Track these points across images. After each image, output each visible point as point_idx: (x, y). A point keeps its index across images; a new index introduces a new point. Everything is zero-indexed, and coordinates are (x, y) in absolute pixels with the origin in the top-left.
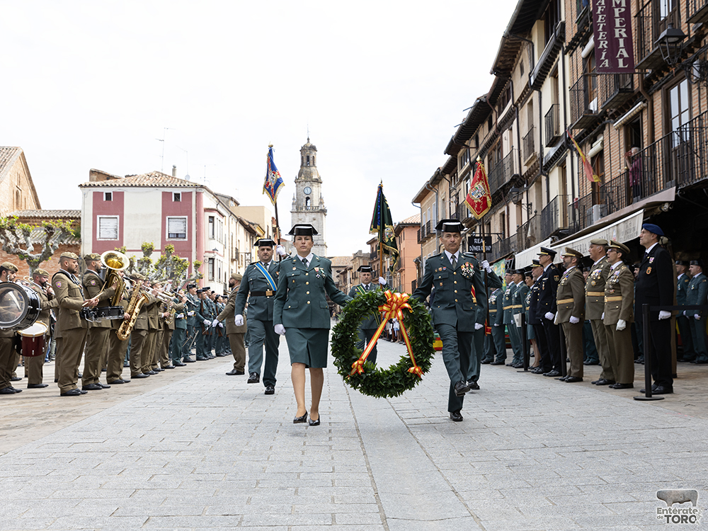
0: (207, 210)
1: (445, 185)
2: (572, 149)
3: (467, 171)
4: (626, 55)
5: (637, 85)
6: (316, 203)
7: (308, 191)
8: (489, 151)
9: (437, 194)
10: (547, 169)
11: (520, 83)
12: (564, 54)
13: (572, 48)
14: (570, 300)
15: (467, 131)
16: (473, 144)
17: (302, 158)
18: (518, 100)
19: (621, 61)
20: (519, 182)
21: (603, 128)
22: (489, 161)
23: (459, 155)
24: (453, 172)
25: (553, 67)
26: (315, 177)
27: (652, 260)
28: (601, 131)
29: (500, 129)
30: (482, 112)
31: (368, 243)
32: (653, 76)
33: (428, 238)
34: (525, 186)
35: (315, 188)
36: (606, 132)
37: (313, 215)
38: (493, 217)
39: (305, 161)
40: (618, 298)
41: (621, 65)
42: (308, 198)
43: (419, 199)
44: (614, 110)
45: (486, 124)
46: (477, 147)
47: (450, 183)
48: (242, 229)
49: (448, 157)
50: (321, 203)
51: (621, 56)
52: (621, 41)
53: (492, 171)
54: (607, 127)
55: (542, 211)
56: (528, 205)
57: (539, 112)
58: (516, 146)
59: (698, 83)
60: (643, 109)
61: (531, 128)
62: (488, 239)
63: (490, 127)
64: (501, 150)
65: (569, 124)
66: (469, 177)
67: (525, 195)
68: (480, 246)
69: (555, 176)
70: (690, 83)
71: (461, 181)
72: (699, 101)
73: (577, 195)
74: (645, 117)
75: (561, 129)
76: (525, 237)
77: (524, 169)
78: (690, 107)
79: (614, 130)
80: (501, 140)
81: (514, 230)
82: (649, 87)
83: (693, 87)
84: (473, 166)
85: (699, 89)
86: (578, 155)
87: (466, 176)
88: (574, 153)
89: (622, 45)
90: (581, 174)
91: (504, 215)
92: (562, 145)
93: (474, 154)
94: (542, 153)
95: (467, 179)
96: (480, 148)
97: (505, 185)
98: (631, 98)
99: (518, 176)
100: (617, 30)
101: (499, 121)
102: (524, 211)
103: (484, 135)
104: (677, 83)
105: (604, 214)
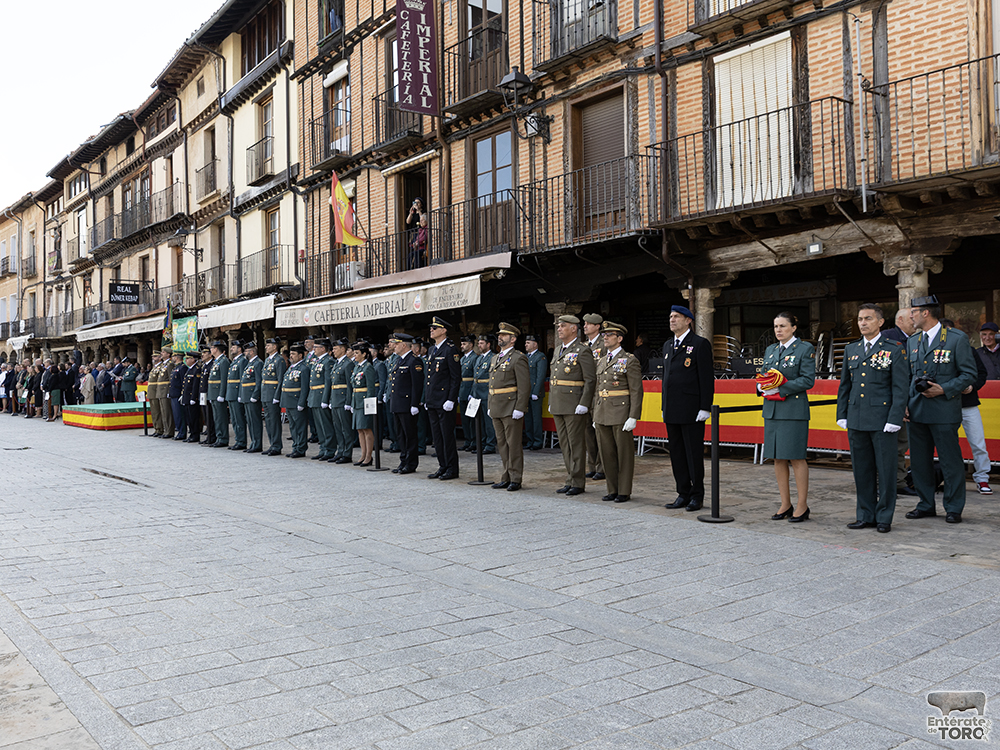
1: (36, 213)
2: (296, 192)
3: (84, 200)
4: (429, 94)
5: (427, 130)
8: (125, 181)
9: (21, 224)
10: (239, 211)
11: (191, 104)
12: (289, 79)
13: (304, 73)
14: (512, 389)
15: (92, 152)
16: (96, 168)
18: (190, 124)
19: (424, 99)
20: (179, 224)
21: (358, 172)
22: (124, 193)
23: (67, 179)
24: (51, 200)
25: (264, 88)
27: (690, 350)
28: (354, 175)
29: (149, 155)
30: (122, 132)
32: (456, 123)
33: (3, 278)
34: (192, 227)
36: (362, 177)
38: (125, 260)
40: (624, 393)
41: (424, 105)
44: (384, 154)
45: (123, 148)
46: (103, 172)
47: (46, 212)
49: (50, 180)
51: (425, 94)
52: (425, 75)
53: (129, 206)
54: (364, 173)
55: (239, 261)
56: (196, 250)
57: (226, 143)
58: (182, 179)
59: (530, 138)
60: (434, 158)
61: (210, 160)
62: (134, 288)
63: (130, 150)
64: (147, 182)
65: (294, 162)
66: (83, 208)
67: (191, 238)
68: (126, 295)
69: (254, 221)
70: (516, 135)
71: (68, 211)
72: (532, 158)
73: (302, 246)
74: (435, 167)
75: (279, 166)
76: (200, 290)
77: (195, 208)
78: (515, 164)
79: (377, 177)
80: (149, 169)
81: (165, 279)
82: (447, 135)
83: (521, 141)
84: (93, 195)
85: (532, 146)
86: (306, 200)
87: (79, 206)
88: (300, 198)
89: (425, 81)
90: (310, 222)
91: (145, 259)
92: (278, 186)
93: (96, 181)
94: (233, 192)
95: (79, 211)
96: (109, 175)
97: (160, 224)
98: (417, 142)
99: (183, 214)
100: (421, 63)
101: (149, 145)
102: (188, 259)
103: (117, 159)
104: (492, 134)
105: (362, 273)
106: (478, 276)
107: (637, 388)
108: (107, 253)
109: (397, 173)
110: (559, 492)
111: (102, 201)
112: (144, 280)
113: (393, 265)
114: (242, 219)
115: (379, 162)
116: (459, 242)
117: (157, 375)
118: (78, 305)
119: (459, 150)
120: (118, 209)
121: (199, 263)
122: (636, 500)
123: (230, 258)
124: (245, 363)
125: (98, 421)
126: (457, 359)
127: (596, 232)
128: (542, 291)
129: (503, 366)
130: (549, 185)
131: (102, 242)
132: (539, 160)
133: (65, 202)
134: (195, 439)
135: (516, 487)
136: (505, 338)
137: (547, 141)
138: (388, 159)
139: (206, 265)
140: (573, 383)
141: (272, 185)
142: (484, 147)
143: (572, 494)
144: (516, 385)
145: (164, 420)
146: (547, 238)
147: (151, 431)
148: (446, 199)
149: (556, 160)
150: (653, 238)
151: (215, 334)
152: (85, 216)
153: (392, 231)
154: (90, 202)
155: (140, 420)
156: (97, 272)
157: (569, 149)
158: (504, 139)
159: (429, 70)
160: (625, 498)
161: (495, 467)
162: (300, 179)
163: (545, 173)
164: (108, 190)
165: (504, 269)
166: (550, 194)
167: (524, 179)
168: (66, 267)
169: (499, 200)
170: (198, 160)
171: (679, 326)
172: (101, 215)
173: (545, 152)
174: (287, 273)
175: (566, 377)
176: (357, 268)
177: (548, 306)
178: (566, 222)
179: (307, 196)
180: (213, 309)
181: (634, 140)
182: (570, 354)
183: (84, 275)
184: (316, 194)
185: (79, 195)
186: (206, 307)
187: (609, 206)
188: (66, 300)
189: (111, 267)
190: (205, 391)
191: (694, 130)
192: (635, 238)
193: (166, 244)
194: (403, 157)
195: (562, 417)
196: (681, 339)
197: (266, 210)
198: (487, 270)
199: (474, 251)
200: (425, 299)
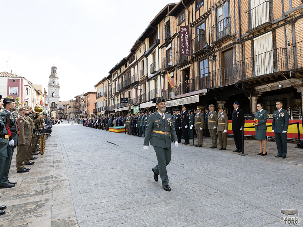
0: (25, 86)
1: (107, 82)
2: (161, 75)
3: (116, 78)
4: (188, 51)
5: (189, 59)
6: (56, 85)
7: (54, 81)
8: (125, 74)
9: (104, 84)
10: (149, 80)
11: (139, 55)
12: (159, 48)
13: (162, 47)
15: (118, 67)
16: (119, 71)
17: (52, 70)
18: (138, 60)
19: (187, 52)
20: (137, 84)
21: (174, 70)
22: (125, 76)
23: (113, 74)
24: (110, 79)
25: (154, 51)
26: (56, 76)
27: (238, 113)
28: (173, 71)
29: (130, 67)
30: (124, 62)
31: (75, 97)
32: (195, 57)
33: (100, 97)
34: (139, 84)
35: (56, 79)
36: (175, 71)
37: (56, 88)
38: (125, 92)
39: (53, 71)
40: (224, 123)
41: (187, 54)
42: (54, 83)
43: (97, 86)
44: (179, 66)
45: (124, 66)
46: (120, 72)
47: (109, 81)
48: (35, 92)
49: (109, 74)
50: (58, 84)
51: (187, 51)
52: (187, 47)
53: (126, 79)
54: (175, 70)
55: (149, 92)
56: (140, 90)
57: (146, 64)
58: (137, 73)
59: (212, 61)
60: (191, 66)
61: (143, 68)
62: (127, 99)
63: (126, 66)
64: (130, 74)
65: (160, 68)
66: (117, 80)
67: (139, 87)
68: (124, 101)
69: (152, 82)
70: (209, 60)
71: (113, 81)
72: (212, 66)
73: (162, 88)
74: (191, 68)
75: (157, 69)
76: (141, 99)
77: (140, 80)
78: (209, 67)
79: (178, 71)
80: (130, 71)
81: (134, 97)
82: (193, 60)
83: (210, 61)
84: (118, 77)
85: (212, 62)
86: (163, 77)
87: (115, 80)
88: (162, 77)
89: (187, 48)
90: (164, 82)
91: (130, 92)
92: (157, 74)
93: (119, 74)
94: (148, 76)
95: (116, 81)
96: (122, 72)
97: (132, 84)
98: (186, 63)
99: (137, 81)
100: (186, 44)
101: (130, 65)
102: (139, 92)
103: (123, 68)
104: (203, 60)
105: (175, 94)
106: (199, 95)
107: (227, 122)
108: (122, 91)
109: (182, 70)
110: (210, 148)
111: (120, 79)
112: (130, 97)
113: (182, 92)
114: (150, 82)
115: (178, 67)
116: (196, 86)
117: (128, 119)
118: (116, 103)
119: (196, 64)
120: (124, 80)
121: (141, 93)
122: (228, 150)
123: (147, 91)
124: (145, 117)
125: (116, 131)
126: (188, 115)
127: (228, 83)
128: (216, 98)
129: (198, 117)
130: (216, 72)
131: (120, 88)
132: (214, 66)
133: (113, 79)
134: (136, 135)
135: (201, 146)
136: (198, 110)
137: (216, 61)
138: (180, 67)
139: (142, 93)
140: (213, 121)
141: (156, 74)
142: (202, 63)
143: (213, 148)
144: (201, 122)
145: (129, 130)
146: (216, 85)
147: (127, 133)
148: (193, 76)
149: (217, 66)
150: (240, 84)
151: (145, 110)
152: (117, 82)
153: (182, 84)
154: (118, 79)
155: (124, 130)
156: (119, 95)
157: (221, 63)
158: (206, 61)
159: (188, 45)
160: (225, 149)
161: (196, 141)
162: (161, 72)
163: (215, 69)
164: (121, 76)
165: (205, 93)
166: (217, 74)
167: (211, 71)
168: (113, 94)
169: (205, 76)
170: (140, 69)
171: (236, 107)
172: (120, 82)
173: (215, 64)
174: (159, 95)
175: (211, 120)
176: (174, 93)
177: (217, 102)
178: (220, 81)
179: (163, 76)
180: (143, 104)
181: (235, 60)
182: (212, 114)
183: (117, 96)
184: (165, 75)
185: (116, 77)
186: (142, 103)
187: (230, 77)
188: (113, 102)
189: (122, 94)
190: (137, 123)
191: (249, 57)
192: (235, 84)
193: (134, 88)
194: (184, 66)
195: (210, 129)
196: (236, 110)
197: (155, 80)
198: (201, 93)
199: (200, 88)
200: (187, 100)
